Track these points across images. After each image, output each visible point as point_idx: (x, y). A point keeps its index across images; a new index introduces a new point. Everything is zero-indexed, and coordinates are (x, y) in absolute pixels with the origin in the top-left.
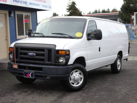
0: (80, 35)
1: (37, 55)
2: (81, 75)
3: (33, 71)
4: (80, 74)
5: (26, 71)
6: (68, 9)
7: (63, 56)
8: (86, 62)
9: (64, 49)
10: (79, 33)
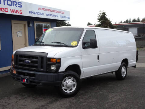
0: (75, 44)
1: (32, 62)
2: (74, 82)
3: (28, 77)
4: (73, 80)
5: (22, 76)
6: (98, 19)
7: (54, 64)
8: (81, 69)
9: (54, 57)
10: (74, 42)
